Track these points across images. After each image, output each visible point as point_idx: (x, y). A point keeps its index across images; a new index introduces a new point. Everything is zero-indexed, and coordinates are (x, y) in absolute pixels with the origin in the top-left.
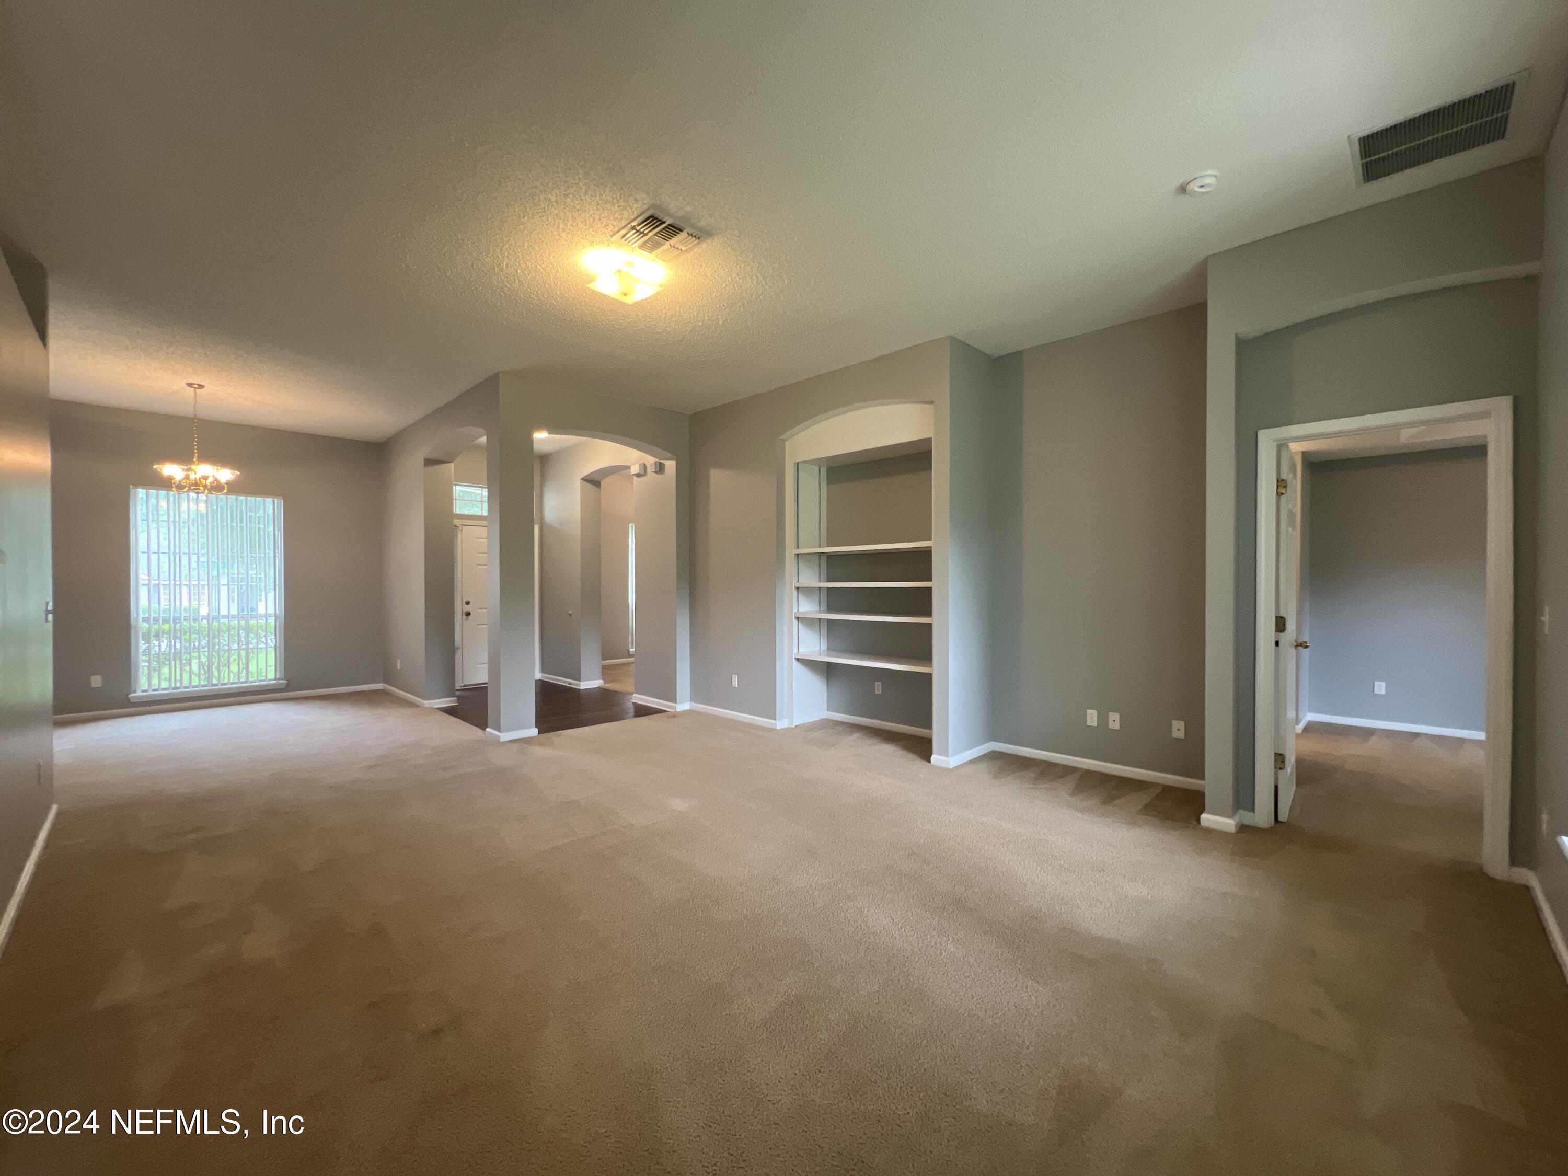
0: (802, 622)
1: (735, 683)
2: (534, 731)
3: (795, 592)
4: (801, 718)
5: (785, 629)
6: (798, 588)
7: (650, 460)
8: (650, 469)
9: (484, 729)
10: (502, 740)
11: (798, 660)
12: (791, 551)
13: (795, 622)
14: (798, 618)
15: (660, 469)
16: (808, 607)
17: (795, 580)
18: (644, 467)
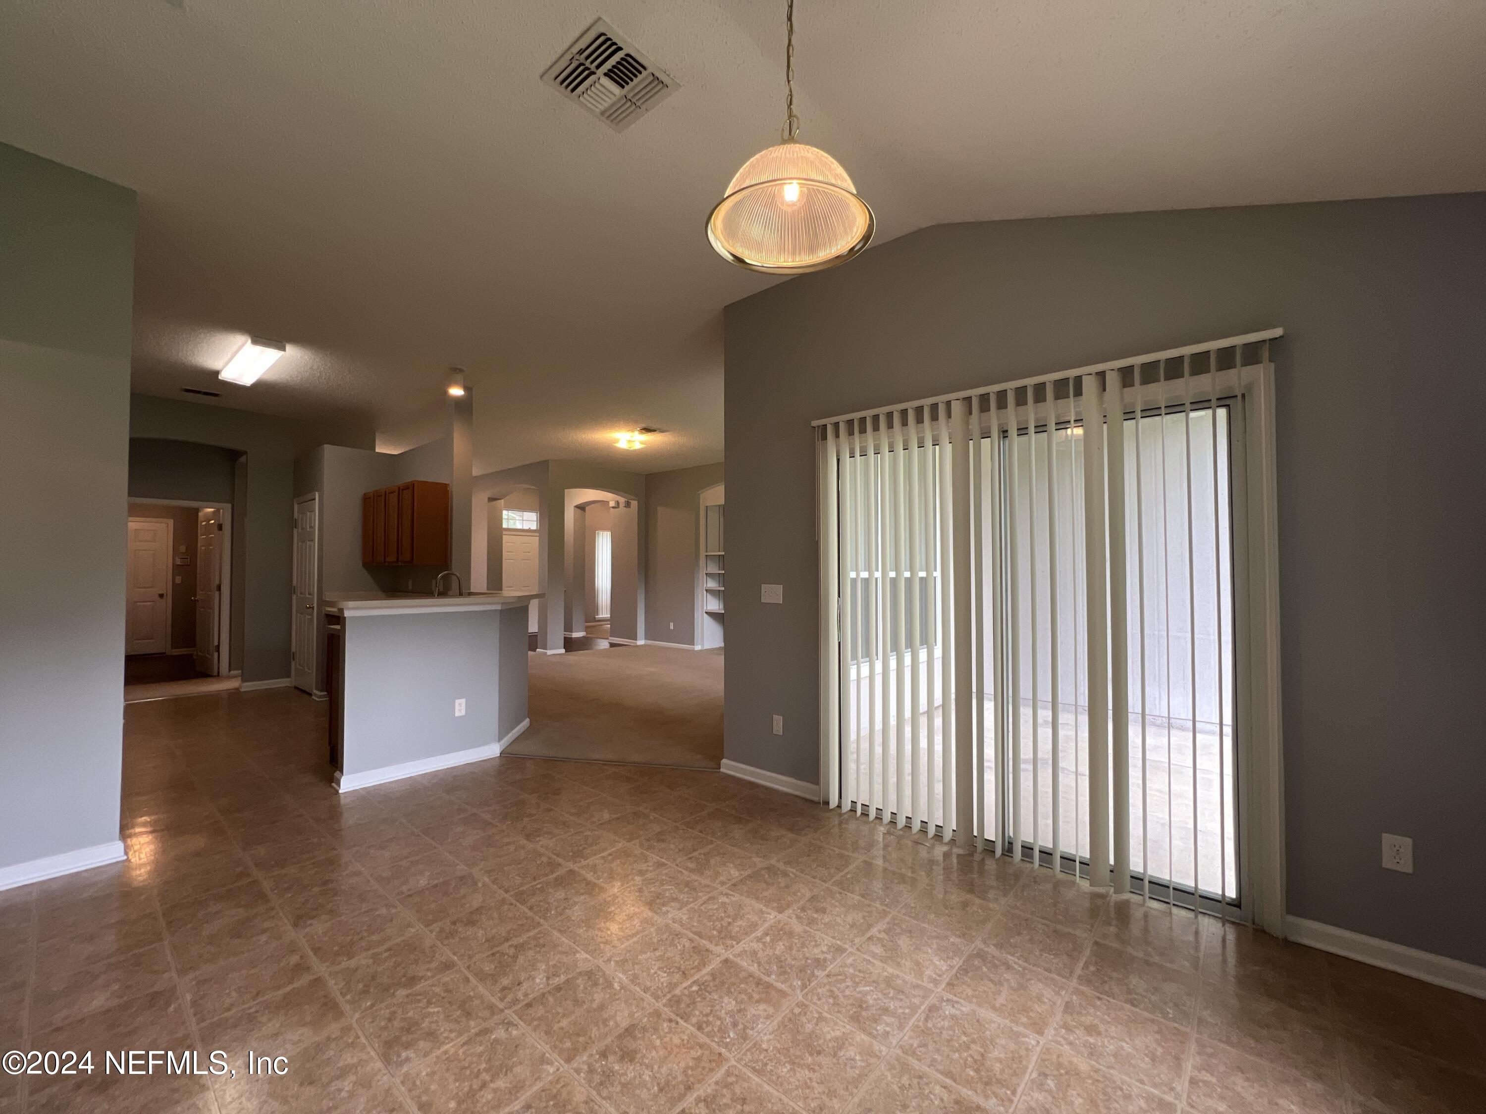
0: (710, 594)
1: (672, 627)
2: (563, 651)
3: (705, 576)
4: (708, 645)
5: (700, 596)
6: (706, 574)
7: (622, 500)
8: (622, 505)
9: (535, 651)
10: (548, 654)
11: (706, 613)
12: (703, 553)
13: (705, 592)
14: (707, 590)
15: (628, 505)
16: (712, 584)
17: (705, 569)
18: (618, 503)
